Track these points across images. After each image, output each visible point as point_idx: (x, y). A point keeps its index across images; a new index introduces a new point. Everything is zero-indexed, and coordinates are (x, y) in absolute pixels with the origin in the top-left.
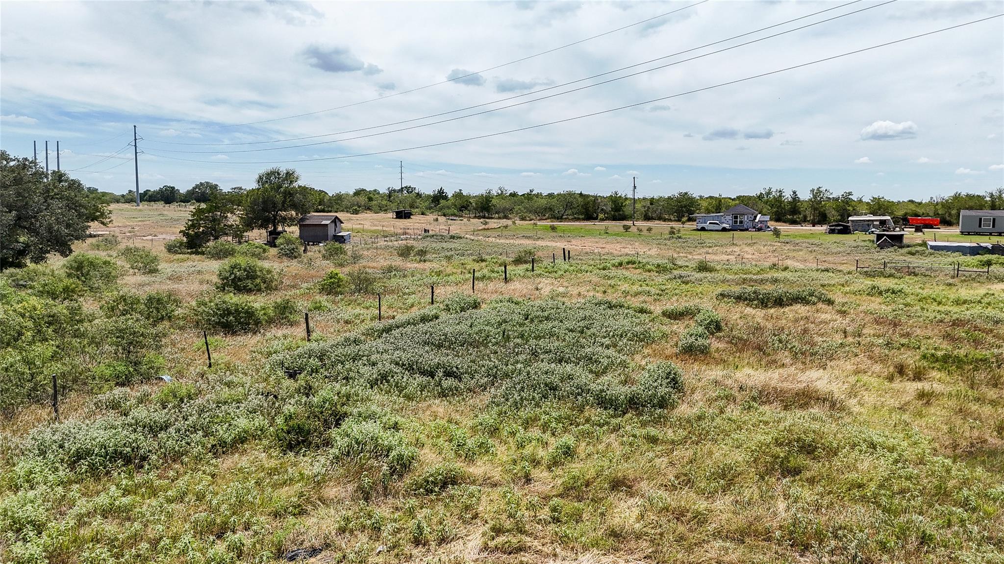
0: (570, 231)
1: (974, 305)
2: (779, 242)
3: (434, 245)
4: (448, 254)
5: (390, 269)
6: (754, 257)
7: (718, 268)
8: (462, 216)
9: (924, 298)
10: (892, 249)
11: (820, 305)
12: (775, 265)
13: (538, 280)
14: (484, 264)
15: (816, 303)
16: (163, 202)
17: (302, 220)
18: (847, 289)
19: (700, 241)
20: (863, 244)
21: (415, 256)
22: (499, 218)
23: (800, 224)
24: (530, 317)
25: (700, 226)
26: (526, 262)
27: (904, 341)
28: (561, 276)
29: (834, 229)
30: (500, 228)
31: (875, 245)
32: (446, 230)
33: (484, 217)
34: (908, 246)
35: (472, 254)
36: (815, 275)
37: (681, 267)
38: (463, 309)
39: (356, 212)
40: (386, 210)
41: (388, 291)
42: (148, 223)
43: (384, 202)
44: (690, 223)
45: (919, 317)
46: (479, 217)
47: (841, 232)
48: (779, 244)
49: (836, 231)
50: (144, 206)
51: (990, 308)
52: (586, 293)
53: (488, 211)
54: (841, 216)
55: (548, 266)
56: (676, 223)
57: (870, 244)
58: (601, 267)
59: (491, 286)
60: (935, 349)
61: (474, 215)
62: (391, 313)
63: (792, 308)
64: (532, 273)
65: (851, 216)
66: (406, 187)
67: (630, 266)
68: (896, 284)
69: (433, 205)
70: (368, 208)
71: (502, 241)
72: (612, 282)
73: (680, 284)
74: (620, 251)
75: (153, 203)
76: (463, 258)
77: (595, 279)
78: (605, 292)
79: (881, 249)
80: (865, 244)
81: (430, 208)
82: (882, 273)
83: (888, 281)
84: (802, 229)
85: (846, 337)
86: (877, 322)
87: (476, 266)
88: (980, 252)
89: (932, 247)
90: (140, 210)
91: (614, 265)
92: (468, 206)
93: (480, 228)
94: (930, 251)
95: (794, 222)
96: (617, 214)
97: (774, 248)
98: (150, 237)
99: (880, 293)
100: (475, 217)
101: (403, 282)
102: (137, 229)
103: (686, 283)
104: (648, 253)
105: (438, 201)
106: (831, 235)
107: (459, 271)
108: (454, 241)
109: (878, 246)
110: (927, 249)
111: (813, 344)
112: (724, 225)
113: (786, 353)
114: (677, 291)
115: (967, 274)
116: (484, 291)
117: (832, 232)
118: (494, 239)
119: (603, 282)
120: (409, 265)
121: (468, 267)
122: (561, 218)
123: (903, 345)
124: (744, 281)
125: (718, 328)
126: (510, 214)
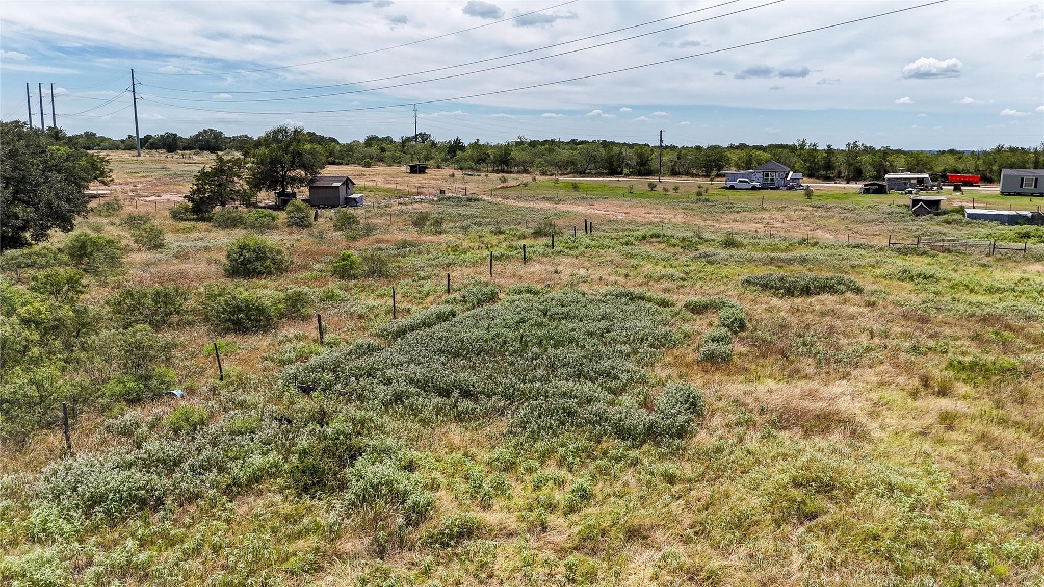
0: (593, 189)
1: (1007, 293)
2: (810, 206)
3: (450, 210)
4: (466, 223)
5: (404, 244)
6: (783, 225)
7: (745, 241)
8: (478, 170)
9: (956, 285)
10: (927, 217)
11: (849, 295)
12: (805, 240)
13: (558, 259)
14: (502, 237)
15: (845, 292)
16: (164, 151)
17: (312, 181)
18: (878, 272)
19: (728, 205)
20: (897, 210)
21: (430, 226)
22: (519, 172)
23: (834, 180)
24: (549, 313)
25: (730, 183)
26: (546, 235)
27: (931, 343)
28: (583, 254)
29: (869, 189)
30: (519, 185)
31: (911, 212)
32: (463, 189)
33: (503, 171)
34: (945, 213)
35: (489, 224)
36: (846, 252)
37: (707, 241)
38: (480, 303)
39: (368, 165)
40: (399, 163)
41: (403, 274)
42: (149, 179)
43: (398, 154)
44: (719, 179)
45: (949, 310)
46: (498, 172)
47: (876, 192)
48: (811, 209)
49: (871, 191)
50: (145, 155)
51: (1023, 297)
52: (607, 277)
53: (507, 165)
54: (877, 172)
55: (569, 241)
56: (705, 179)
57: (905, 210)
58: (624, 241)
59: (510, 268)
60: (963, 354)
61: (492, 169)
62: (406, 305)
63: (820, 297)
64: (552, 250)
65: (887, 172)
66: (420, 134)
67: (654, 239)
68: (929, 264)
69: (448, 157)
70: (381, 160)
71: (521, 204)
72: (633, 262)
73: (705, 265)
74: (644, 218)
75: (154, 151)
76: (480, 228)
77: (618, 258)
78: (627, 276)
79: (916, 216)
80: (900, 210)
81: (446, 160)
82: (915, 249)
83: (921, 259)
84: (836, 187)
85: (872, 338)
86: (905, 316)
87: (494, 239)
88: (1019, 221)
89: (970, 216)
90: (142, 162)
91: (637, 238)
92: (486, 158)
93: (499, 186)
94: (967, 219)
95: (827, 179)
96: (642, 168)
97: (805, 213)
98: (153, 198)
99: (912, 278)
100: (493, 171)
101: (419, 261)
102: (139, 186)
103: (711, 263)
104: (674, 220)
105: (454, 152)
106: (865, 195)
107: (476, 245)
108: (471, 204)
109: (914, 212)
110: (964, 216)
111: (838, 349)
112: (755, 183)
113: (810, 360)
114: (701, 275)
115: (1003, 251)
116: (501, 274)
117: (866, 191)
118: (513, 201)
119: (626, 261)
120: (424, 238)
121: (486, 240)
122: (584, 173)
123: (930, 349)
124: (772, 261)
125: (742, 327)
126: (530, 167)
